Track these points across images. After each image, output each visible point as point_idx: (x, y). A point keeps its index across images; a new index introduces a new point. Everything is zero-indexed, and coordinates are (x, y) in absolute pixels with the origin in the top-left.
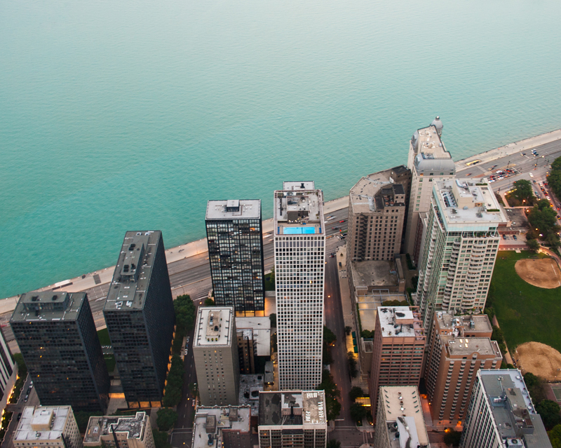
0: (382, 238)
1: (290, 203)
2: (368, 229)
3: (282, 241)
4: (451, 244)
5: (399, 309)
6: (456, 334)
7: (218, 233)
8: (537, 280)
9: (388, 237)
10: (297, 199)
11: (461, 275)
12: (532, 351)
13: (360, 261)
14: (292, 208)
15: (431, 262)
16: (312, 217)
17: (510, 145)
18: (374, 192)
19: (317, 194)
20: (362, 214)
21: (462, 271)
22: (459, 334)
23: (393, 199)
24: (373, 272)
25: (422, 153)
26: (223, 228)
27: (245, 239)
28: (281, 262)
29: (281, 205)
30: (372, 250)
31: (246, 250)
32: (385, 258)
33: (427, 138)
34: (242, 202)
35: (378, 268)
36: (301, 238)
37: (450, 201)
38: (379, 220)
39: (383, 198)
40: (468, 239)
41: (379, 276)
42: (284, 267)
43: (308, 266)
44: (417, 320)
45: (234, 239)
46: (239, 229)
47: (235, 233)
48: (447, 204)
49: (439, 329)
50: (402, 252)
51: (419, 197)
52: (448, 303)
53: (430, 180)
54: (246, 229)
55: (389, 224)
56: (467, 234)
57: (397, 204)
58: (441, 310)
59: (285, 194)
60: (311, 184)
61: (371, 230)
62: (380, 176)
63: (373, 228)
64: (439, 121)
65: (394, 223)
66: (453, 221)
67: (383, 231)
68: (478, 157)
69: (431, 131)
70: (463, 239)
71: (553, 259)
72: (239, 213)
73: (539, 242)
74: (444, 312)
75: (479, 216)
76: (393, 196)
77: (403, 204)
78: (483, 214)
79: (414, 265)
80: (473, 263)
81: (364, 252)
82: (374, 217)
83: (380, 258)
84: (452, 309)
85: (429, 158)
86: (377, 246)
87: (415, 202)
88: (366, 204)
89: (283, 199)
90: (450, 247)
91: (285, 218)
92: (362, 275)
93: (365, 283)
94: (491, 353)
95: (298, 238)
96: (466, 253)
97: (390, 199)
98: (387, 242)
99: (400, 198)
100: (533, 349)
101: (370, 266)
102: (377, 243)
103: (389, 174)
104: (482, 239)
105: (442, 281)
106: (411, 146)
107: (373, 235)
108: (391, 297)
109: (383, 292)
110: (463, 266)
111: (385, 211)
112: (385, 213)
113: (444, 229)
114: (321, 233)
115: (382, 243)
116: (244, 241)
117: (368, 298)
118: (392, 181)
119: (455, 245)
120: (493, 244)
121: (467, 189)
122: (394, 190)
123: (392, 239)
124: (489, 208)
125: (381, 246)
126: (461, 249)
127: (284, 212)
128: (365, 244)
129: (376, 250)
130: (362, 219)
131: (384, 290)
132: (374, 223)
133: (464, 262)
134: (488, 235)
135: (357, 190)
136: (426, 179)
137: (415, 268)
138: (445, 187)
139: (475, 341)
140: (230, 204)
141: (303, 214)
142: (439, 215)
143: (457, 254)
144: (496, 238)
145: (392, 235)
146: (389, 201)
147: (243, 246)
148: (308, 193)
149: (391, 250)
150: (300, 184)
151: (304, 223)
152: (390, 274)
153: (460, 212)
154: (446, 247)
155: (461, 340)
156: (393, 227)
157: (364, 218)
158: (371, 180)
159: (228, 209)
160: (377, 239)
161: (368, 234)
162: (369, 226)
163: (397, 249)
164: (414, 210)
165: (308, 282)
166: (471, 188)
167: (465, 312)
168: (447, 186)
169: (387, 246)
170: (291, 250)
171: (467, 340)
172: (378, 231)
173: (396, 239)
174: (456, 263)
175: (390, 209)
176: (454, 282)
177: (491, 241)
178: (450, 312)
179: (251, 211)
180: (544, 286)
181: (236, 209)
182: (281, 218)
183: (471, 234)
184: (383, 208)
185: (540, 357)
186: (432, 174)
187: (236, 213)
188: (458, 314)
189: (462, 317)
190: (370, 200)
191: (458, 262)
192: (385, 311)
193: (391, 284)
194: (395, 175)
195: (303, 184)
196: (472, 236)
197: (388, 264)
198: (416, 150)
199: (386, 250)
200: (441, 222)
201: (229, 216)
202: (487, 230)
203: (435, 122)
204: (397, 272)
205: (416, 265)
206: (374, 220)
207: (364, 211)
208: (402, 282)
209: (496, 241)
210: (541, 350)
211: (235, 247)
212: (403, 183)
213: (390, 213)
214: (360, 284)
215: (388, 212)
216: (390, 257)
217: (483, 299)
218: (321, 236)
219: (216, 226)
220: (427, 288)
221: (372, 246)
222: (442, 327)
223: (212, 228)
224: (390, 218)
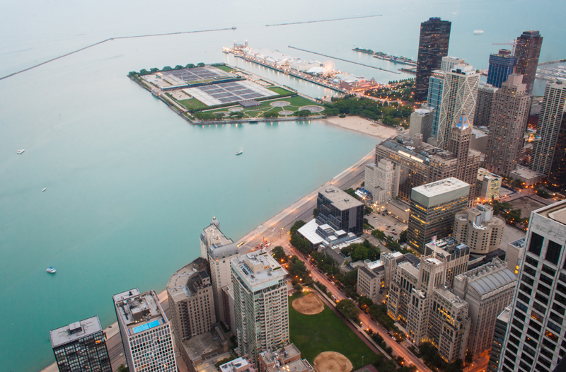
0: (201, 315)
1: (132, 307)
2: (189, 312)
3: (135, 339)
4: (257, 300)
5: (235, 362)
6: (278, 364)
7: (67, 355)
8: (309, 310)
9: (205, 313)
10: (136, 303)
11: (269, 321)
12: (324, 359)
13: (188, 339)
14: (135, 311)
15: (245, 319)
16: (153, 312)
17: (259, 227)
18: (185, 283)
19: (151, 294)
20: (182, 302)
21: (269, 317)
22: (281, 364)
23: (201, 283)
24: (201, 344)
25: (213, 245)
26: (70, 350)
27: (92, 353)
28: (138, 358)
29: (124, 311)
30: (195, 327)
31: (95, 362)
32: (207, 330)
33: (212, 234)
34: (82, 322)
35: (203, 339)
36: (151, 332)
37: (247, 270)
38: (195, 301)
39: (194, 285)
40: (267, 293)
41: (207, 345)
42: (141, 360)
43: (161, 353)
44: (250, 365)
45: (83, 356)
46: (86, 345)
47: (83, 351)
48: (246, 273)
49: (266, 366)
50: (217, 322)
51: (219, 276)
52: (265, 345)
53: (224, 262)
54: (91, 344)
55: (203, 303)
56: (265, 290)
57: (206, 286)
58: (262, 351)
59: (125, 302)
60: (135, 290)
61: (191, 311)
62: (185, 269)
63: (193, 310)
64: (216, 220)
65: (207, 301)
66: (255, 283)
67: (200, 309)
68: (242, 239)
69: (213, 228)
70: (264, 294)
71: (313, 293)
72: (83, 332)
73: (301, 285)
74: (265, 352)
75: (270, 275)
76: (201, 281)
77: (210, 285)
78: (271, 273)
79: (228, 328)
80: (275, 309)
81: (190, 331)
82: (192, 301)
83: (203, 331)
84: (269, 348)
85: (219, 247)
86: (198, 323)
87: (218, 281)
88: (182, 294)
89: (125, 307)
90: (257, 303)
91: (132, 320)
92: (193, 349)
93: (198, 354)
94: (306, 369)
95: (148, 333)
96: (269, 304)
97: (200, 283)
98: (205, 317)
99: (206, 281)
100: (324, 358)
101: (197, 340)
102: (198, 320)
103: (192, 266)
104: (276, 290)
105: (257, 330)
106: (201, 242)
107: (194, 315)
108: (220, 358)
109: (213, 356)
110: (269, 314)
111: (198, 293)
112: (199, 295)
113: (250, 291)
114: (164, 322)
115: (201, 319)
116: (92, 355)
117: (204, 364)
118: (195, 270)
119: (260, 300)
120: (284, 292)
121: (255, 259)
122: (200, 276)
123: (208, 313)
124: (273, 268)
125: (202, 322)
126: (265, 302)
127: (129, 316)
128: (189, 325)
129: (199, 326)
130: (182, 305)
131: (214, 354)
132: (192, 305)
133: (269, 311)
134: (279, 286)
135: (171, 285)
136: (221, 262)
137: (230, 330)
138: (240, 262)
139: (293, 364)
140: (72, 327)
141: (146, 312)
142: (242, 282)
143: (263, 307)
144: (284, 287)
145: (208, 310)
146: (199, 285)
147: (92, 359)
148: (143, 296)
149: (209, 322)
150: (128, 293)
151: (148, 320)
152: (214, 341)
153: (257, 276)
154: (255, 304)
155: (284, 368)
156: (207, 304)
157: (184, 304)
158: (179, 274)
159: (71, 332)
160: (197, 317)
161: (190, 316)
162: (189, 309)
163: (214, 320)
164: (218, 287)
165: (163, 366)
166: (258, 258)
167: (278, 347)
168: (241, 261)
169: (206, 320)
170: (144, 344)
171: (287, 366)
172: (197, 311)
173: (212, 313)
174: (264, 313)
175: (202, 291)
176: (266, 328)
177: (282, 290)
178: (269, 350)
179: (92, 326)
180: (315, 312)
181: (79, 330)
182: (128, 322)
183: (268, 289)
184: (196, 292)
185: (330, 361)
186: (224, 257)
187: (79, 333)
188: (274, 350)
189: (278, 351)
190: (184, 289)
191: (265, 312)
192: (226, 367)
193: (217, 348)
194: (197, 266)
195: (130, 293)
196: (269, 290)
197: (210, 334)
198: (206, 243)
199: (206, 323)
200: (246, 287)
201: (74, 337)
202: (278, 283)
203: (213, 222)
204: (219, 337)
205: (230, 328)
206: (192, 303)
207: (183, 298)
208: (225, 343)
209: (285, 289)
210: (329, 356)
211: (85, 362)
212: (204, 269)
213: (202, 294)
214: (195, 356)
215: (201, 294)
216: (210, 328)
217: (287, 333)
218: (165, 325)
219: (63, 350)
220: (246, 340)
221: (195, 324)
222: (267, 363)
223: (60, 353)
224: (203, 298)
